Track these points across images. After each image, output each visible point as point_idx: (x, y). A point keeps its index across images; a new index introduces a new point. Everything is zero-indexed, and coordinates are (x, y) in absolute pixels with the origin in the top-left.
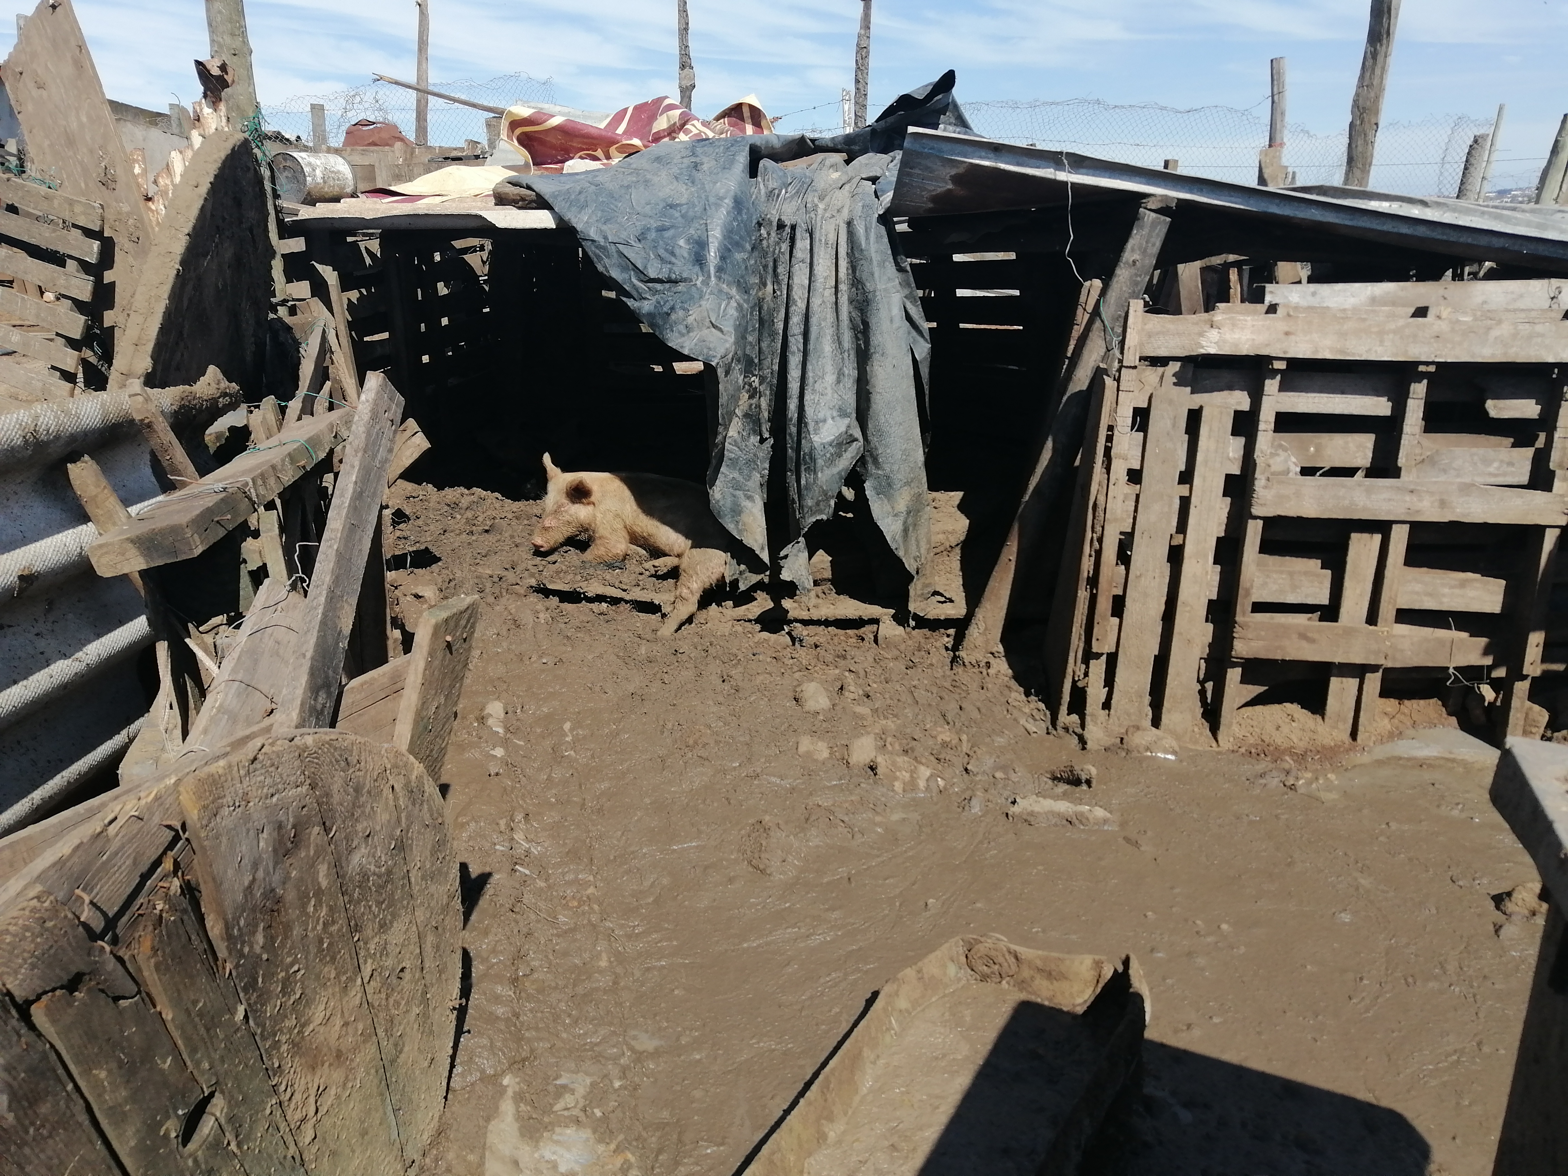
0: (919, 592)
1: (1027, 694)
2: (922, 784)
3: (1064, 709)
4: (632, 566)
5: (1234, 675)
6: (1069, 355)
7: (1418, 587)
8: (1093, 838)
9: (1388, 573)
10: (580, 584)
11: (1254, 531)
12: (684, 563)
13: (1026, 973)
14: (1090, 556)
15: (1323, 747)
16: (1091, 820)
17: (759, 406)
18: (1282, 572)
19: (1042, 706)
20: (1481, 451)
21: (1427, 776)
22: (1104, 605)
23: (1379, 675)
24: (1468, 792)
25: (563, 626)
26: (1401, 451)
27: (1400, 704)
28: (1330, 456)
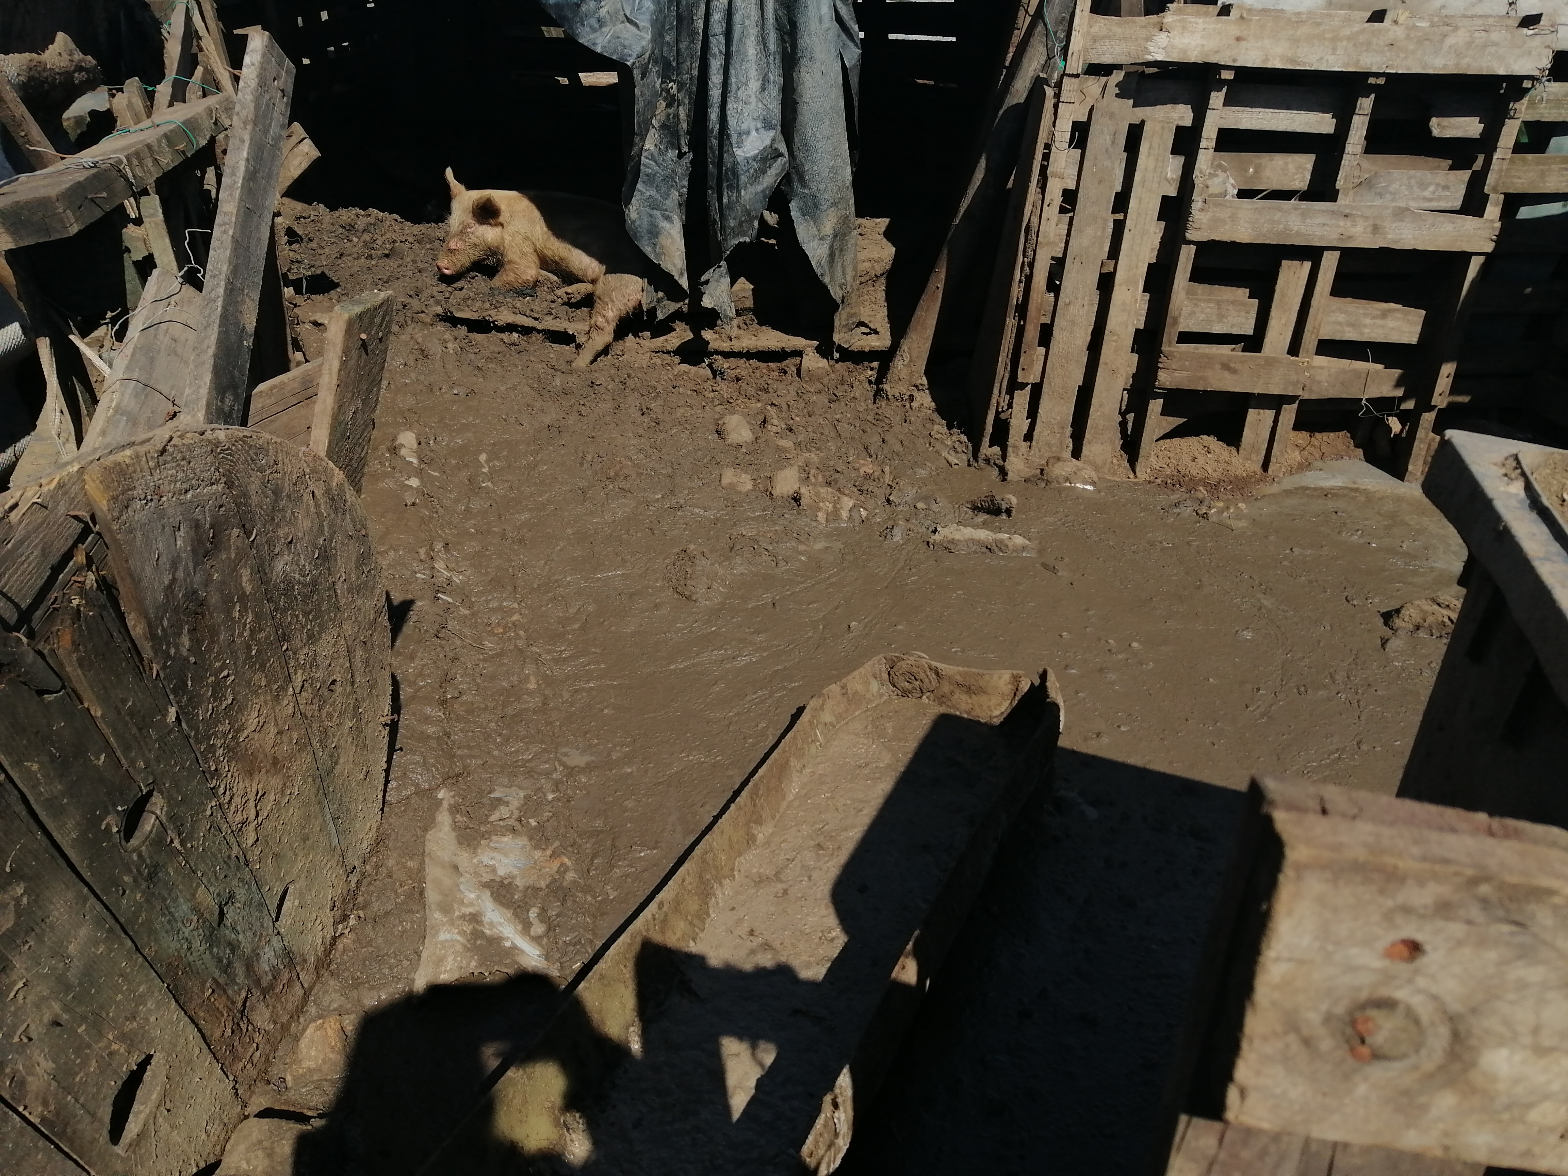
0: (844, 323)
1: (950, 427)
2: (845, 514)
3: (986, 440)
4: (543, 293)
5: (1156, 406)
6: (1007, 64)
7: (1341, 317)
8: (1012, 564)
9: (1314, 302)
10: (490, 312)
11: (1186, 256)
12: (599, 289)
13: (946, 688)
14: (1020, 282)
15: (1236, 477)
16: (1011, 547)
17: (677, 116)
18: (1209, 301)
19: (964, 438)
20: (1419, 174)
21: (1331, 505)
22: (1032, 333)
23: (1295, 406)
24: (1367, 519)
25: (473, 356)
26: (1340, 172)
27: (1311, 436)
28: (1268, 178)
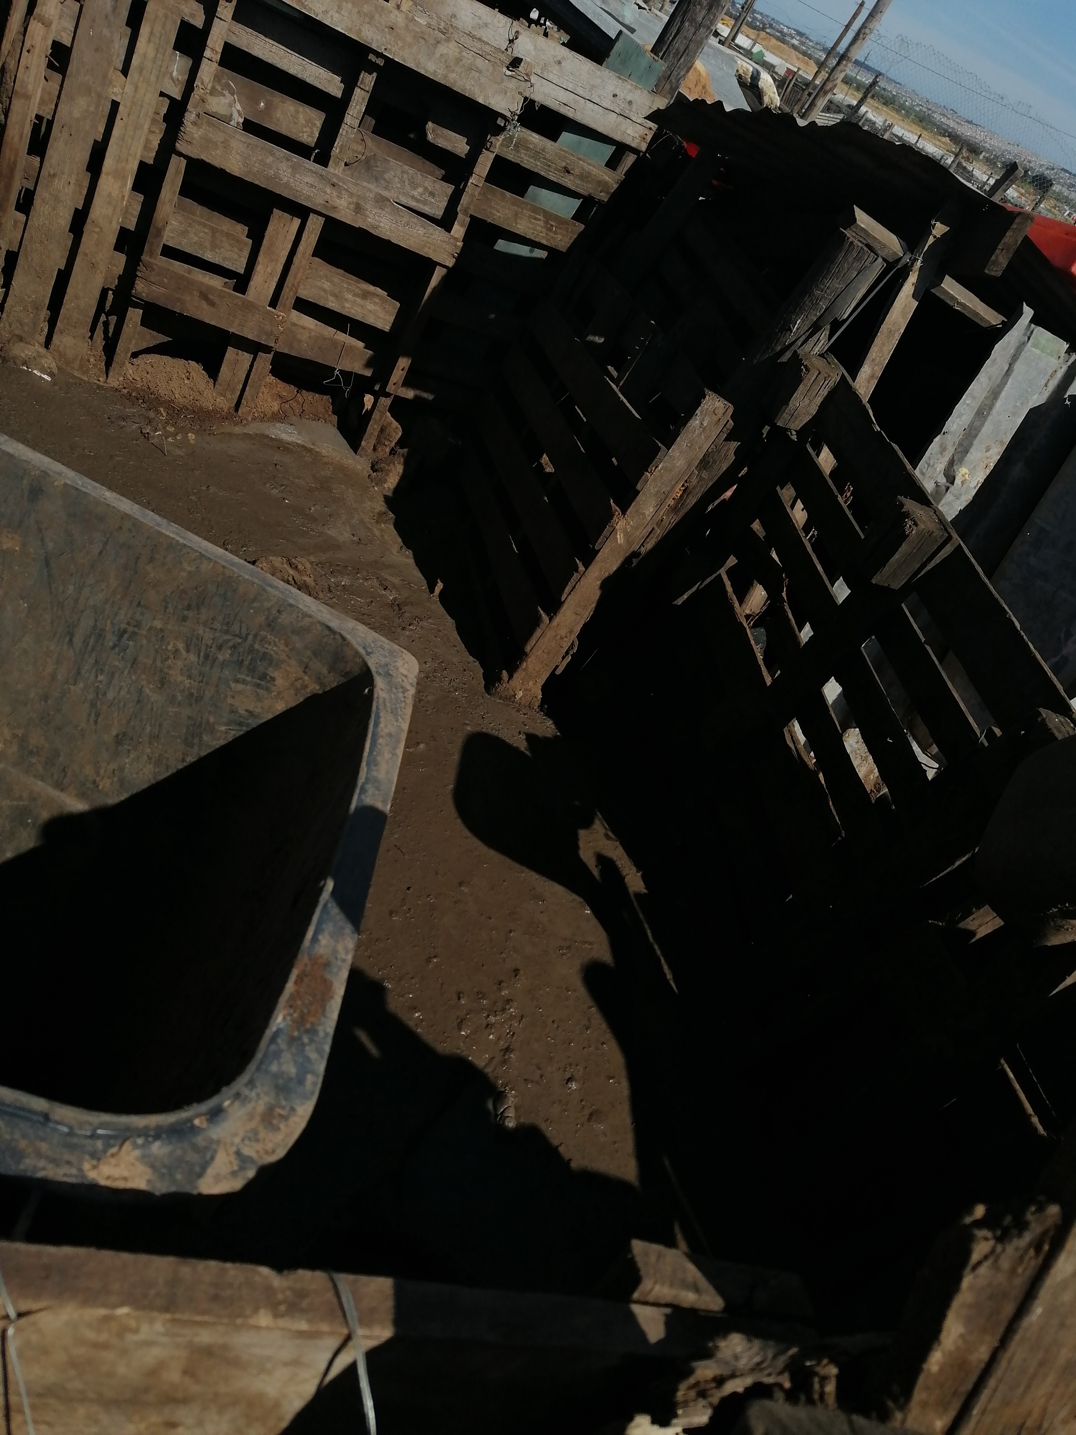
5: (134, 315)
7: (327, 285)
9: (296, 260)
11: (176, 168)
15: (201, 408)
18: (204, 225)
20: (411, 171)
21: (277, 457)
23: (270, 356)
26: (337, 140)
27: (297, 392)
28: (278, 120)
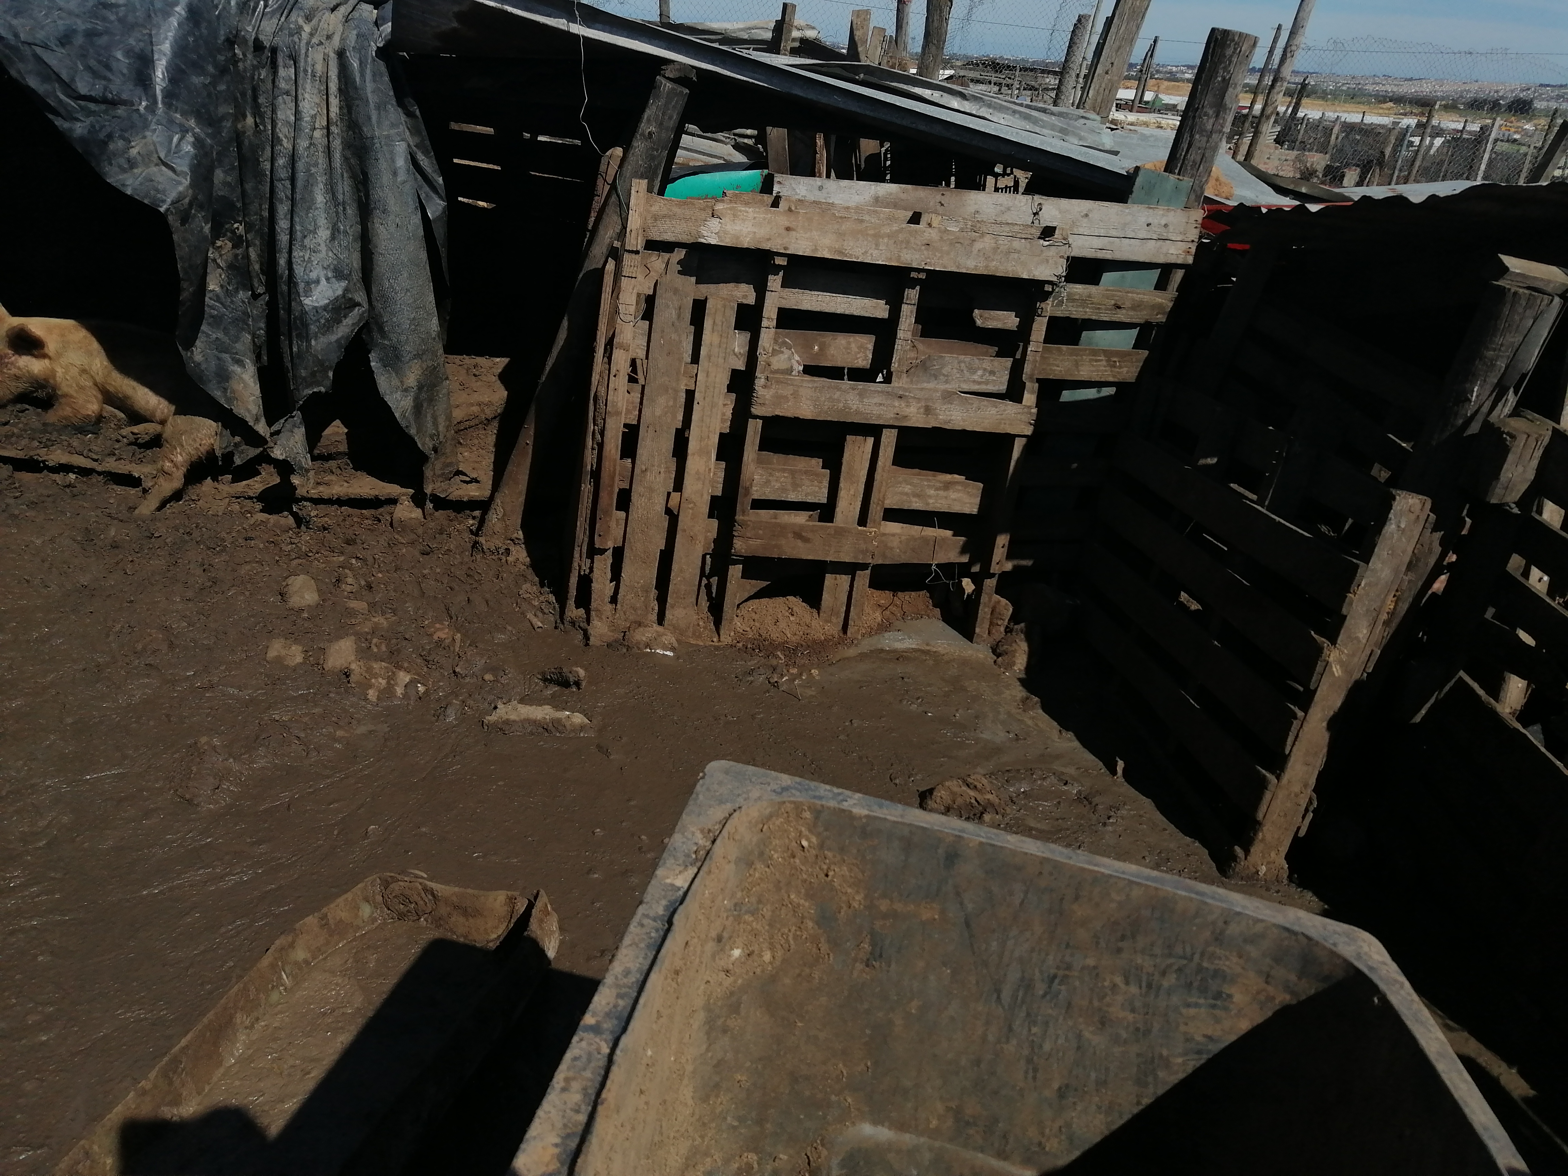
0: (439, 472)
1: (542, 585)
2: (399, 691)
3: (571, 603)
4: (109, 431)
5: (735, 571)
6: (590, 227)
7: (907, 489)
8: (566, 747)
9: (878, 476)
10: (38, 451)
12: (168, 431)
13: (443, 910)
14: (593, 449)
15: (814, 641)
16: (568, 727)
17: (247, 256)
18: (784, 470)
19: (552, 598)
20: (968, 359)
21: (900, 669)
22: (610, 498)
23: (868, 572)
24: (930, 685)
25: (11, 501)
26: (894, 356)
27: (894, 596)
28: (833, 356)
